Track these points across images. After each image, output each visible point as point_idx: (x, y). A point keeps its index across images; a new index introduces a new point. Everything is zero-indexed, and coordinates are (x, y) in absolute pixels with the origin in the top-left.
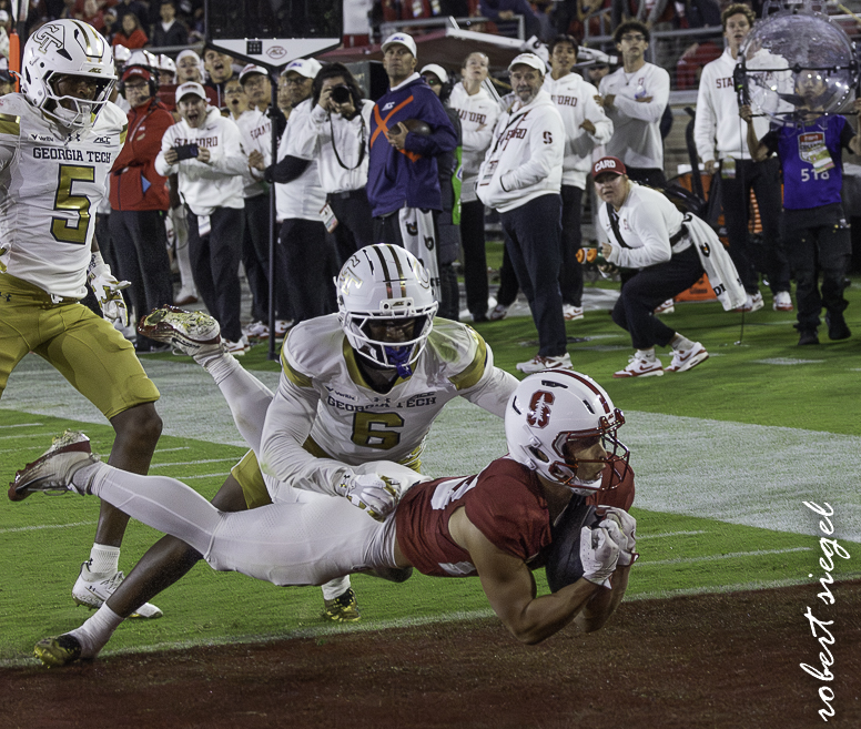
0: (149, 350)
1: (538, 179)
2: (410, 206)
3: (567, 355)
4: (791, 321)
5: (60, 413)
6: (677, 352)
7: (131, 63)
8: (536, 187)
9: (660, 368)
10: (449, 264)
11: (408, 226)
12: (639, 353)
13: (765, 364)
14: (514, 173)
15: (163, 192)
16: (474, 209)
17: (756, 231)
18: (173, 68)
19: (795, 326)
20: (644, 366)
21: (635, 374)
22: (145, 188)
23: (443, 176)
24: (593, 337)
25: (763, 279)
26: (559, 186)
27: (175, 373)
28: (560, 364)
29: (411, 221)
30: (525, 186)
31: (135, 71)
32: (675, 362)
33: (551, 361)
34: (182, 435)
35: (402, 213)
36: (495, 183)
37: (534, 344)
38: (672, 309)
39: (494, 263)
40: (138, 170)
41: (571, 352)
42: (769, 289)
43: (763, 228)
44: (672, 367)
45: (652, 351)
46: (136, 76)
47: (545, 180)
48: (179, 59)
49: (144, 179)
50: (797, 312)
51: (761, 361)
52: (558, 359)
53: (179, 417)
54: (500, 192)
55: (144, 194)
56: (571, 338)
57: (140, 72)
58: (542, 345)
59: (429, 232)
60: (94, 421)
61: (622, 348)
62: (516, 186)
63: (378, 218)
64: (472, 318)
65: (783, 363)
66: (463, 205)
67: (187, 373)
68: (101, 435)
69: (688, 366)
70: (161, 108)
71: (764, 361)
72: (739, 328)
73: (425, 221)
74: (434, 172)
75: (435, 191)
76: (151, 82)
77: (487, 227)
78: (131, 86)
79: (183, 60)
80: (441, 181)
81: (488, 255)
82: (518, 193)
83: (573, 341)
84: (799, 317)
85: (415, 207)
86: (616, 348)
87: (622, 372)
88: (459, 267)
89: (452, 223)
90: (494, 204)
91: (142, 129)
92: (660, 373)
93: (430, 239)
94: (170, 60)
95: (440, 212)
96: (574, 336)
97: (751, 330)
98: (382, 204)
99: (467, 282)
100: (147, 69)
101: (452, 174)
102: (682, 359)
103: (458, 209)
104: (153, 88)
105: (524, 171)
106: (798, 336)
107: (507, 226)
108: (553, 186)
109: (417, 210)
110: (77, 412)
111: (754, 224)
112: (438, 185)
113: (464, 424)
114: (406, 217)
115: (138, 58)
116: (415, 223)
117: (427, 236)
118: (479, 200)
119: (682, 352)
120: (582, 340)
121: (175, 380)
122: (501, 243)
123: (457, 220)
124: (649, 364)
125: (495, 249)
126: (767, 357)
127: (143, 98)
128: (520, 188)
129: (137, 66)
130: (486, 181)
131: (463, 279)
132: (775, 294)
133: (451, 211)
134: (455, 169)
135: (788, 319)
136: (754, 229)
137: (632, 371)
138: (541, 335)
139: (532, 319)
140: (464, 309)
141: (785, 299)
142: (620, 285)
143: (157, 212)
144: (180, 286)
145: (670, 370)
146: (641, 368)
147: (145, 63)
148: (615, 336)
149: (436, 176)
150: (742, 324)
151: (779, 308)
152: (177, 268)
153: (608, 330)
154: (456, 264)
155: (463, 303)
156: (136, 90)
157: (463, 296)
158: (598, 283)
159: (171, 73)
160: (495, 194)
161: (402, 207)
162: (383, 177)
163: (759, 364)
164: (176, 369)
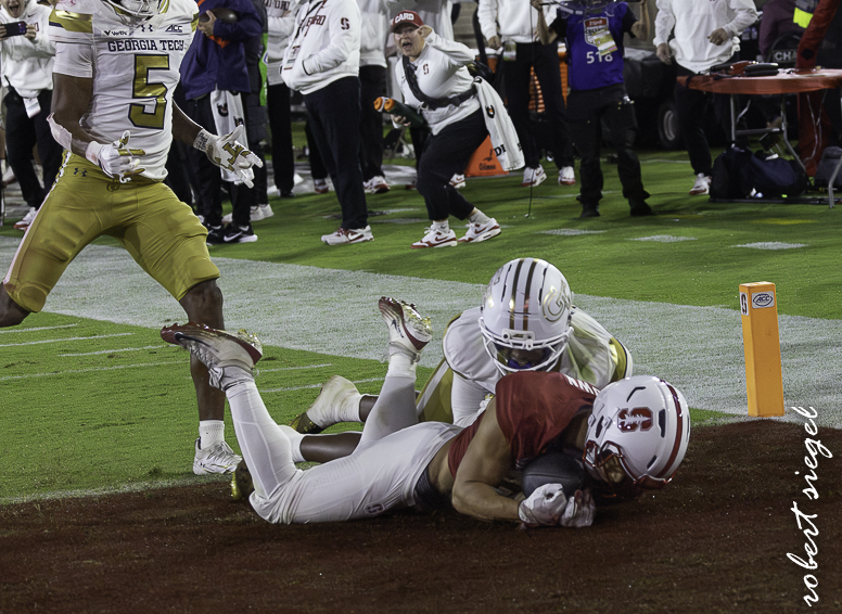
1: (337, 63)
2: (220, 89)
3: (368, 228)
4: (573, 195)
6: (473, 225)
8: (335, 71)
9: (454, 239)
10: (257, 142)
11: (219, 107)
12: (435, 225)
13: (551, 235)
14: (315, 58)
16: (280, 91)
17: (540, 111)
19: (578, 199)
20: (439, 237)
21: (431, 245)
23: (250, 61)
24: (391, 211)
25: (547, 155)
26: (357, 69)
28: (362, 236)
29: (221, 103)
30: (326, 69)
32: (470, 233)
33: (353, 234)
35: (214, 95)
36: (297, 67)
37: (337, 218)
38: (464, 184)
39: (299, 142)
41: (372, 224)
42: (554, 165)
43: (546, 107)
44: (466, 238)
45: (446, 223)
47: (344, 64)
50: (580, 186)
51: (547, 232)
52: (360, 231)
54: (302, 76)
56: (371, 212)
58: (345, 218)
59: (239, 114)
61: (418, 221)
62: (318, 69)
63: (191, 100)
64: (279, 194)
65: (566, 233)
66: (269, 87)
69: (481, 238)
71: (550, 232)
72: (527, 201)
73: (235, 103)
74: (241, 57)
75: (243, 75)
77: (292, 108)
80: (249, 65)
81: (293, 134)
82: (319, 76)
83: (373, 214)
84: (582, 191)
85: (225, 90)
86: (413, 221)
87: (418, 243)
88: (265, 146)
89: (259, 105)
90: (297, 87)
92: (454, 243)
93: (240, 120)
95: (248, 94)
96: (374, 210)
97: (538, 203)
98: (195, 88)
99: (274, 161)
101: (259, 60)
102: (476, 232)
103: (265, 92)
105: (325, 55)
106: (581, 209)
107: (310, 106)
108: (352, 68)
109: (227, 92)
111: (537, 104)
112: (246, 69)
113: (275, 293)
114: (217, 99)
116: (226, 105)
117: (237, 117)
118: (284, 84)
119: (477, 226)
120: (382, 214)
122: (303, 123)
123: (264, 102)
124: (444, 235)
125: (299, 129)
126: (552, 228)
128: (321, 72)
130: (290, 65)
131: (270, 157)
132: (560, 168)
133: (258, 93)
134: (262, 55)
135: (571, 193)
136: (537, 108)
137: (428, 242)
138: (344, 209)
139: (335, 194)
140: (271, 185)
141: (569, 174)
142: (414, 162)
145: (464, 240)
146: (437, 239)
148: (412, 209)
149: (243, 61)
150: (531, 197)
151: (563, 183)
153: (405, 203)
154: (262, 143)
155: (270, 180)
157: (271, 174)
158: (394, 161)
160: (297, 77)
161: (213, 90)
162: (195, 61)
163: (545, 235)
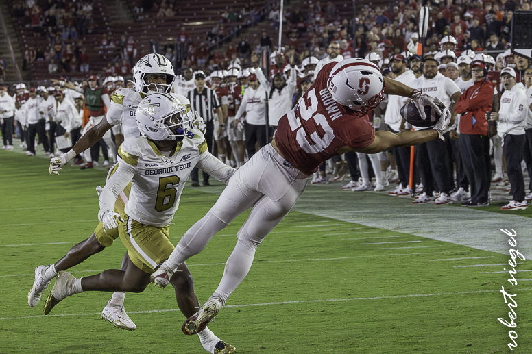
0: (477, 205)
5: (431, 236)
7: (474, 60)
15: (483, 126)
18: (494, 62)
22: (474, 123)
27: (490, 218)
31: (477, 63)
34: (490, 250)
40: (471, 113)
46: (477, 65)
48: (497, 58)
49: (474, 119)
53: (489, 240)
55: (473, 126)
57: (479, 64)
60: (447, 241)
67: (495, 217)
68: (451, 249)
70: (488, 83)
76: (484, 70)
78: (474, 70)
79: (500, 58)
91: (477, 93)
94: (492, 58)
100: (483, 63)
104: (486, 73)
110: (440, 236)
115: (479, 57)
121: (489, 221)
127: (479, 77)
129: (479, 61)
143: (480, 135)
144: (495, 172)
147: (482, 60)
152: (494, 163)
156: (476, 72)
159: (492, 65)
164: (491, 216)
